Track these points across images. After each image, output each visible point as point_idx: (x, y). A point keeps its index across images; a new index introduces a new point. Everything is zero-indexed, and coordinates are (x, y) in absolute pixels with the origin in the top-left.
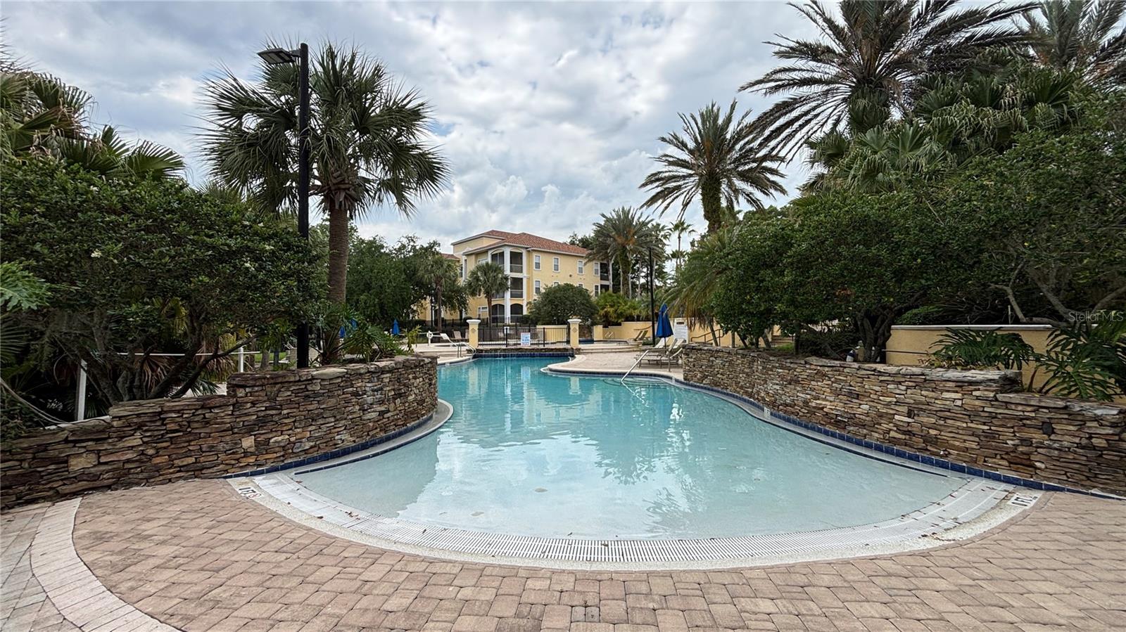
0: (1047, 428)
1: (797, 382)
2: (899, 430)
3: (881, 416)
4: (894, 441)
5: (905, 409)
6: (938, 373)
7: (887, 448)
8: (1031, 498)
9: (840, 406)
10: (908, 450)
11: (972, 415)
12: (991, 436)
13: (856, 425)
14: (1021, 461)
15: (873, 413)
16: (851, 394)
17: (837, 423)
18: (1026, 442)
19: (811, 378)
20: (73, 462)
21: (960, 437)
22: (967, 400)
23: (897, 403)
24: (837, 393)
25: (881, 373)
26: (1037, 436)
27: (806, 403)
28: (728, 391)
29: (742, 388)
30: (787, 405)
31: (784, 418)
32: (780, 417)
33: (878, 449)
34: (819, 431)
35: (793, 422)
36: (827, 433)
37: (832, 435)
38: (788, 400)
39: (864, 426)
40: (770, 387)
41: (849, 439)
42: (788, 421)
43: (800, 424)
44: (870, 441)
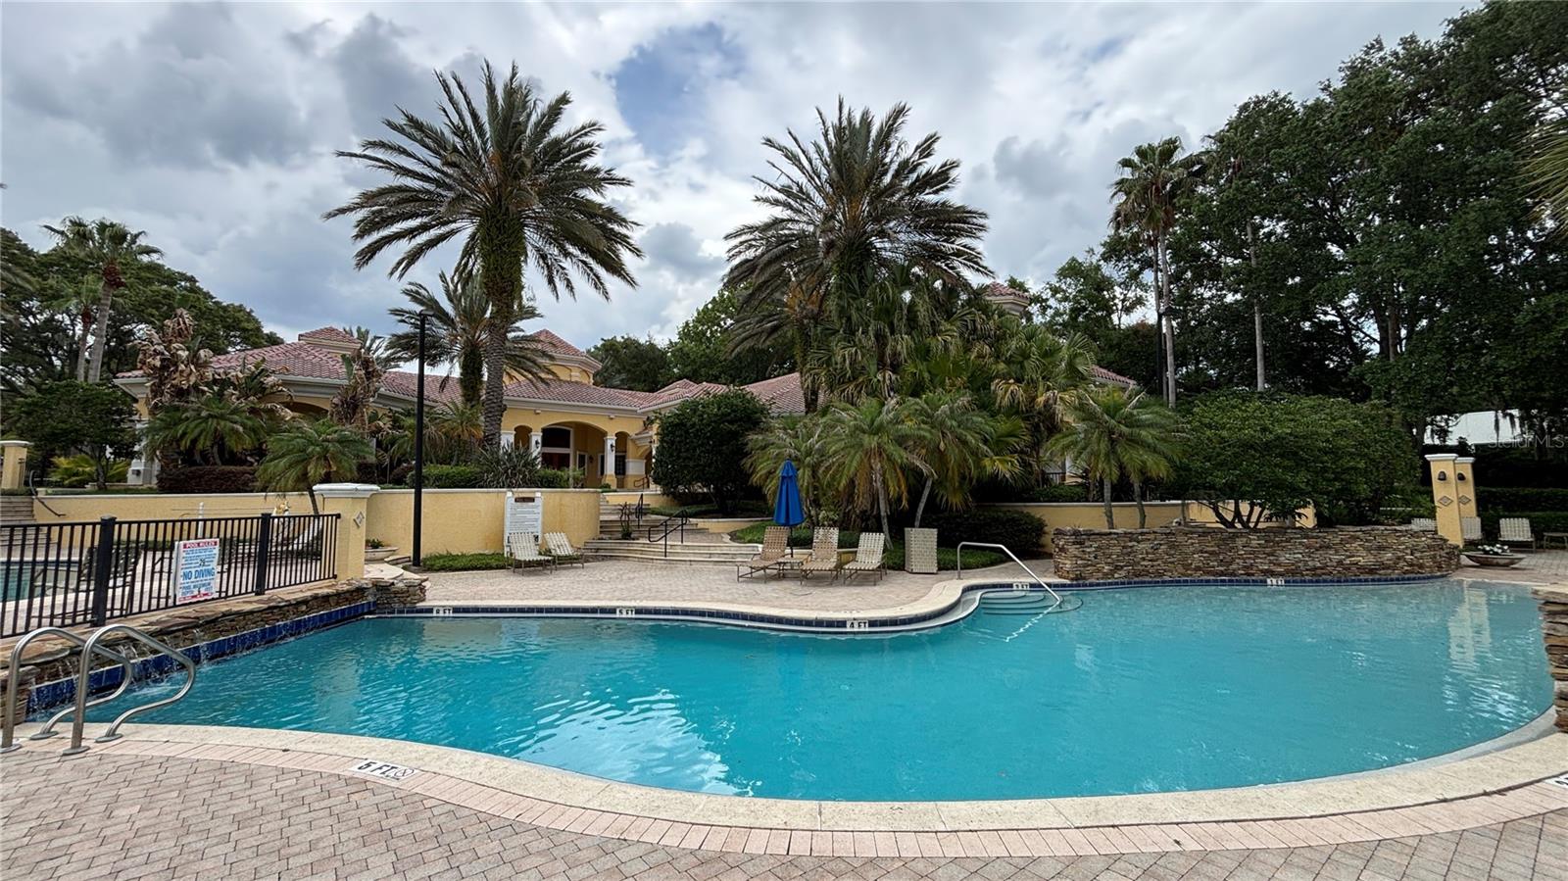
1: (1328, 547)
2: (1408, 565)
3: (1398, 558)
4: (1406, 572)
5: (1409, 551)
7: (1404, 578)
9: (1371, 558)
10: (1412, 576)
11: (1430, 548)
12: (1435, 556)
13: (1383, 569)
14: (1440, 566)
15: (1394, 558)
16: (1379, 549)
17: (1372, 571)
18: (1440, 556)
21: (1428, 561)
22: (1427, 540)
23: (1407, 548)
24: (1368, 550)
25: (1396, 531)
26: (1442, 553)
27: (1340, 563)
28: (1167, 578)
29: (1198, 569)
30: (1316, 568)
31: (1311, 581)
32: (1305, 581)
33: (1398, 580)
34: (1353, 581)
35: (1325, 581)
36: (1360, 581)
37: (1366, 580)
38: (1319, 565)
39: (1388, 568)
40: (1285, 558)
41: (1379, 580)
42: (1317, 581)
43: (1332, 581)
44: (1393, 576)
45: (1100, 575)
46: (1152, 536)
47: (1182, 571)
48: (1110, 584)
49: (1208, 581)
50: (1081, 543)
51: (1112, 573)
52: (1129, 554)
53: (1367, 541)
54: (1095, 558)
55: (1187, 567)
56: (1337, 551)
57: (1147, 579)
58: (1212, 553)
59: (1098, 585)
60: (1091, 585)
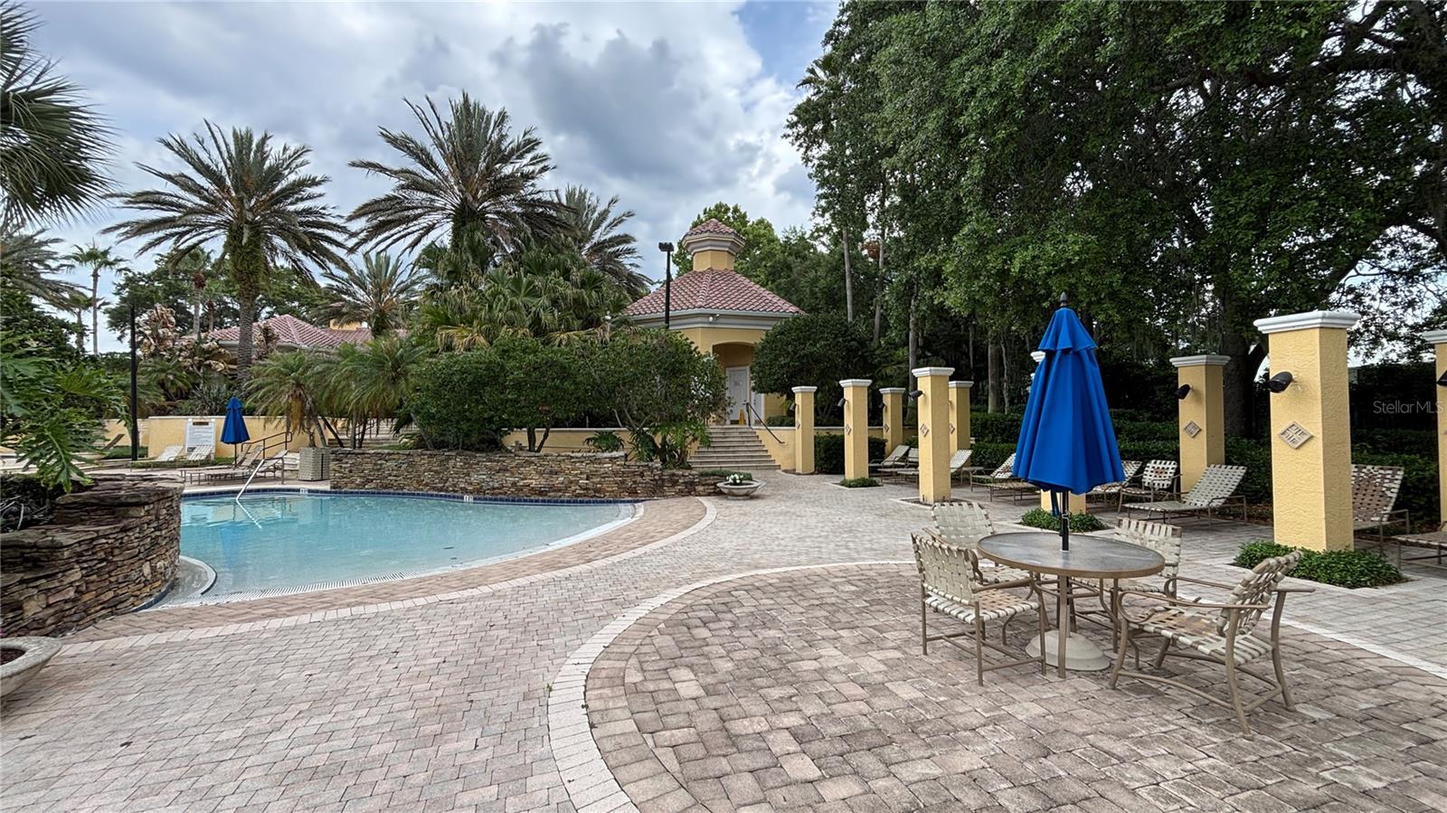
0: (642, 475)
1: (506, 470)
2: (581, 488)
3: (571, 482)
4: (579, 495)
5: (585, 476)
6: (600, 455)
7: (575, 501)
8: (641, 507)
9: (543, 481)
10: (586, 499)
11: (616, 474)
12: (623, 482)
13: (554, 491)
14: (633, 492)
15: (566, 482)
16: (551, 473)
17: (541, 493)
18: (635, 482)
19: (520, 465)
20: (27, 606)
21: (610, 487)
22: (614, 466)
23: (581, 473)
24: (541, 474)
25: (572, 457)
26: (639, 479)
27: (514, 484)
28: (405, 491)
29: (427, 485)
30: (494, 489)
31: (491, 499)
32: (486, 499)
33: (569, 502)
34: (525, 501)
35: (501, 500)
36: (531, 501)
37: (537, 501)
38: (496, 485)
39: (560, 491)
40: (474, 478)
41: (549, 501)
42: (496, 500)
43: (507, 500)
44: (562, 498)
45: (353, 485)
46: (396, 457)
47: (415, 485)
48: (362, 493)
49: (432, 495)
50: (340, 460)
51: (363, 485)
52: (378, 470)
53: (541, 465)
54: (351, 471)
55: (419, 482)
56: (513, 474)
57: (392, 491)
58: (436, 472)
59: (352, 493)
60: (346, 493)
